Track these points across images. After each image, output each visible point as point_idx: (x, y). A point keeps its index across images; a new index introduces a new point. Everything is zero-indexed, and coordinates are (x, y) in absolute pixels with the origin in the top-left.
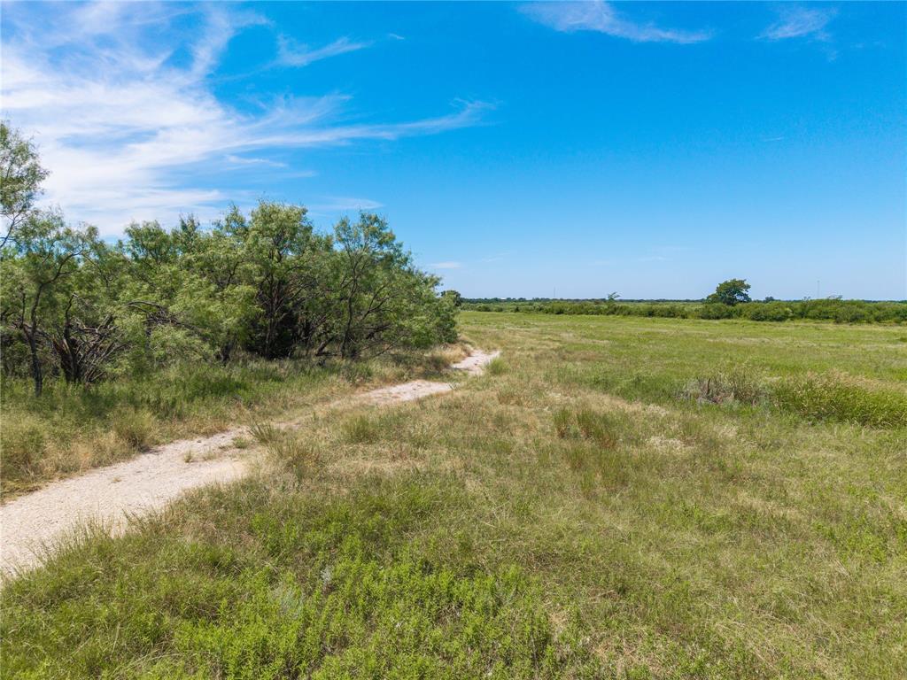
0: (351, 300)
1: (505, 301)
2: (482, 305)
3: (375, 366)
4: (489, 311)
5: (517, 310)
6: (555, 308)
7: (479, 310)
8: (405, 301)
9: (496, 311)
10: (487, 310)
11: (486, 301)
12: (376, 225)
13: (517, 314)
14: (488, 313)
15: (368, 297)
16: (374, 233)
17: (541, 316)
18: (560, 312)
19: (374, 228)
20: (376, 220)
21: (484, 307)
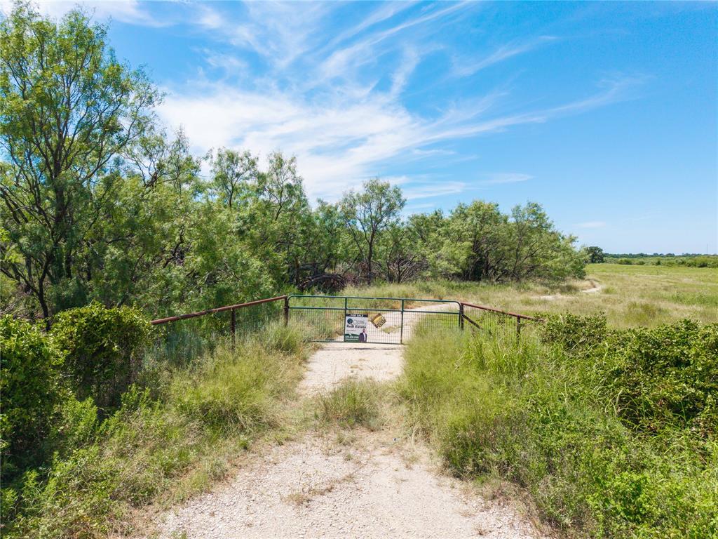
0: (517, 250)
1: (651, 256)
2: (623, 259)
3: (531, 285)
4: (631, 264)
5: (659, 263)
6: (698, 262)
7: (620, 263)
8: (550, 252)
9: (637, 264)
10: (628, 263)
11: (631, 256)
12: (535, 208)
13: (660, 266)
14: (629, 266)
15: (526, 249)
16: (534, 213)
17: (683, 269)
18: (703, 265)
19: (535, 211)
20: (536, 206)
21: (625, 261)
